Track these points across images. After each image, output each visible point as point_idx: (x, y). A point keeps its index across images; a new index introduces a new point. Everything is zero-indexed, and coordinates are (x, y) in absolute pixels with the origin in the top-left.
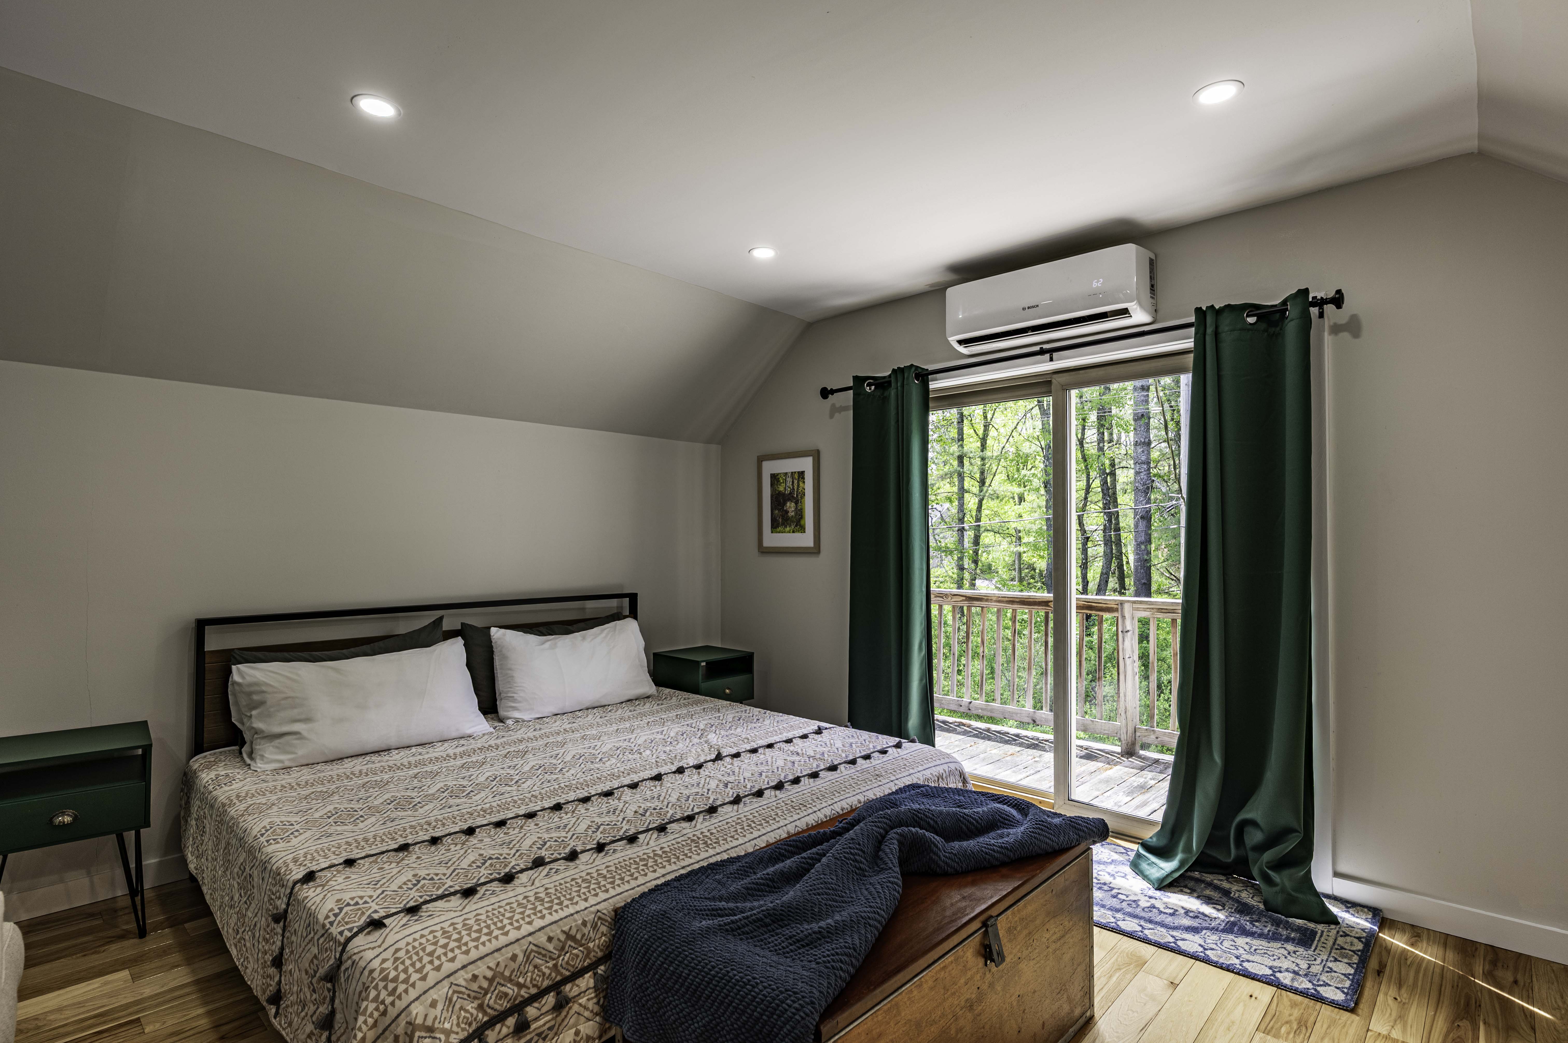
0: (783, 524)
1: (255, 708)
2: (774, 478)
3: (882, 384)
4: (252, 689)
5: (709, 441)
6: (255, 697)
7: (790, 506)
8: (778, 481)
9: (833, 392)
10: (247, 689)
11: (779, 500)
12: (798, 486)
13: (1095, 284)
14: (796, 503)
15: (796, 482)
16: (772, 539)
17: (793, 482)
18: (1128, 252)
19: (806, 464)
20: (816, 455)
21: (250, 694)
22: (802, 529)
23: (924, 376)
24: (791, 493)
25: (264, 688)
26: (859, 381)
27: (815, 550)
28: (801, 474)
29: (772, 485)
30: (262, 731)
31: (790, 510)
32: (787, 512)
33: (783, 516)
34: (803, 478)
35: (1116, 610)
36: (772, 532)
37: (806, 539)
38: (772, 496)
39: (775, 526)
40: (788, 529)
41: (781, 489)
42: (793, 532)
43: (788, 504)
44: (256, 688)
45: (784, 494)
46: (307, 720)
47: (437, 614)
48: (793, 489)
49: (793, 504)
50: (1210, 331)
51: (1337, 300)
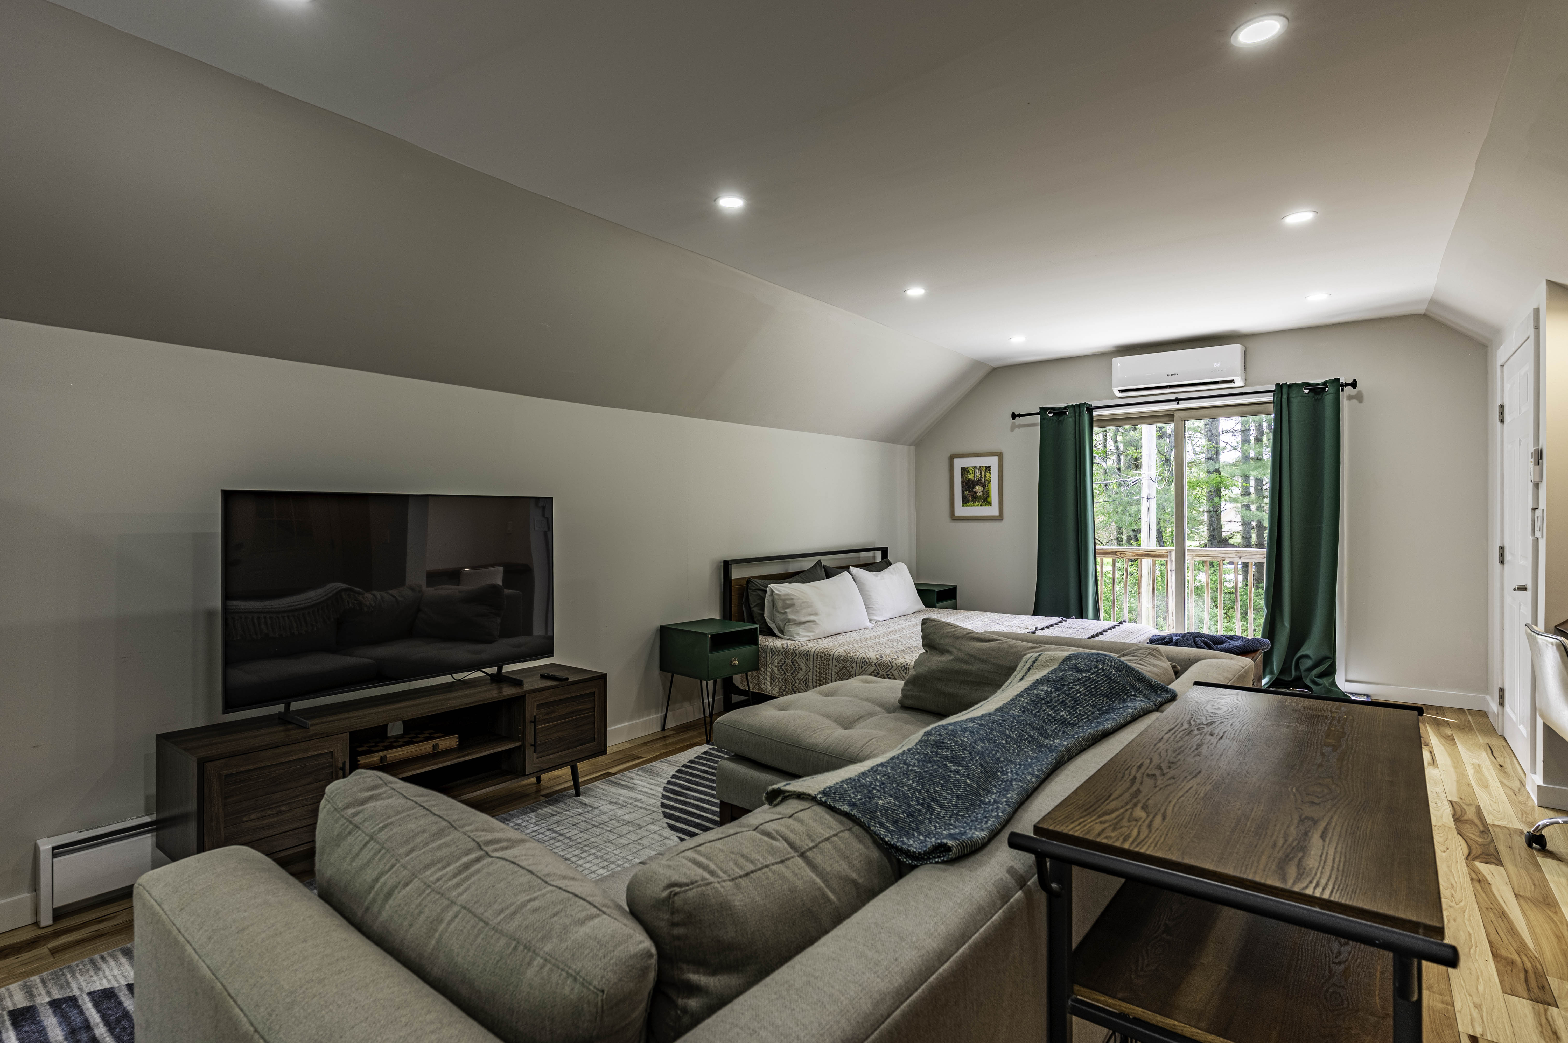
0: (972, 501)
1: (788, 608)
2: (965, 470)
3: (1059, 413)
4: (786, 597)
5: (910, 445)
6: (788, 602)
7: (979, 490)
8: (968, 472)
9: (1019, 416)
10: (783, 598)
11: (968, 485)
12: (985, 475)
13: (1215, 365)
14: (984, 486)
15: (983, 473)
16: (961, 510)
17: (981, 473)
18: (1236, 349)
19: (993, 462)
20: (1000, 455)
21: (784, 600)
22: (989, 504)
23: (1090, 409)
24: (979, 480)
25: (792, 597)
26: (1043, 410)
27: (1000, 518)
28: (988, 468)
29: (962, 475)
30: (795, 620)
31: (979, 491)
32: (976, 493)
33: (972, 496)
34: (990, 470)
35: (1167, 556)
36: (963, 506)
37: (992, 510)
38: (963, 482)
39: (965, 501)
40: (977, 503)
41: (971, 477)
42: (981, 506)
43: (977, 487)
44: (788, 597)
45: (973, 481)
46: (816, 614)
47: (817, 558)
48: (981, 477)
49: (981, 488)
50: (1285, 396)
51: (1354, 384)
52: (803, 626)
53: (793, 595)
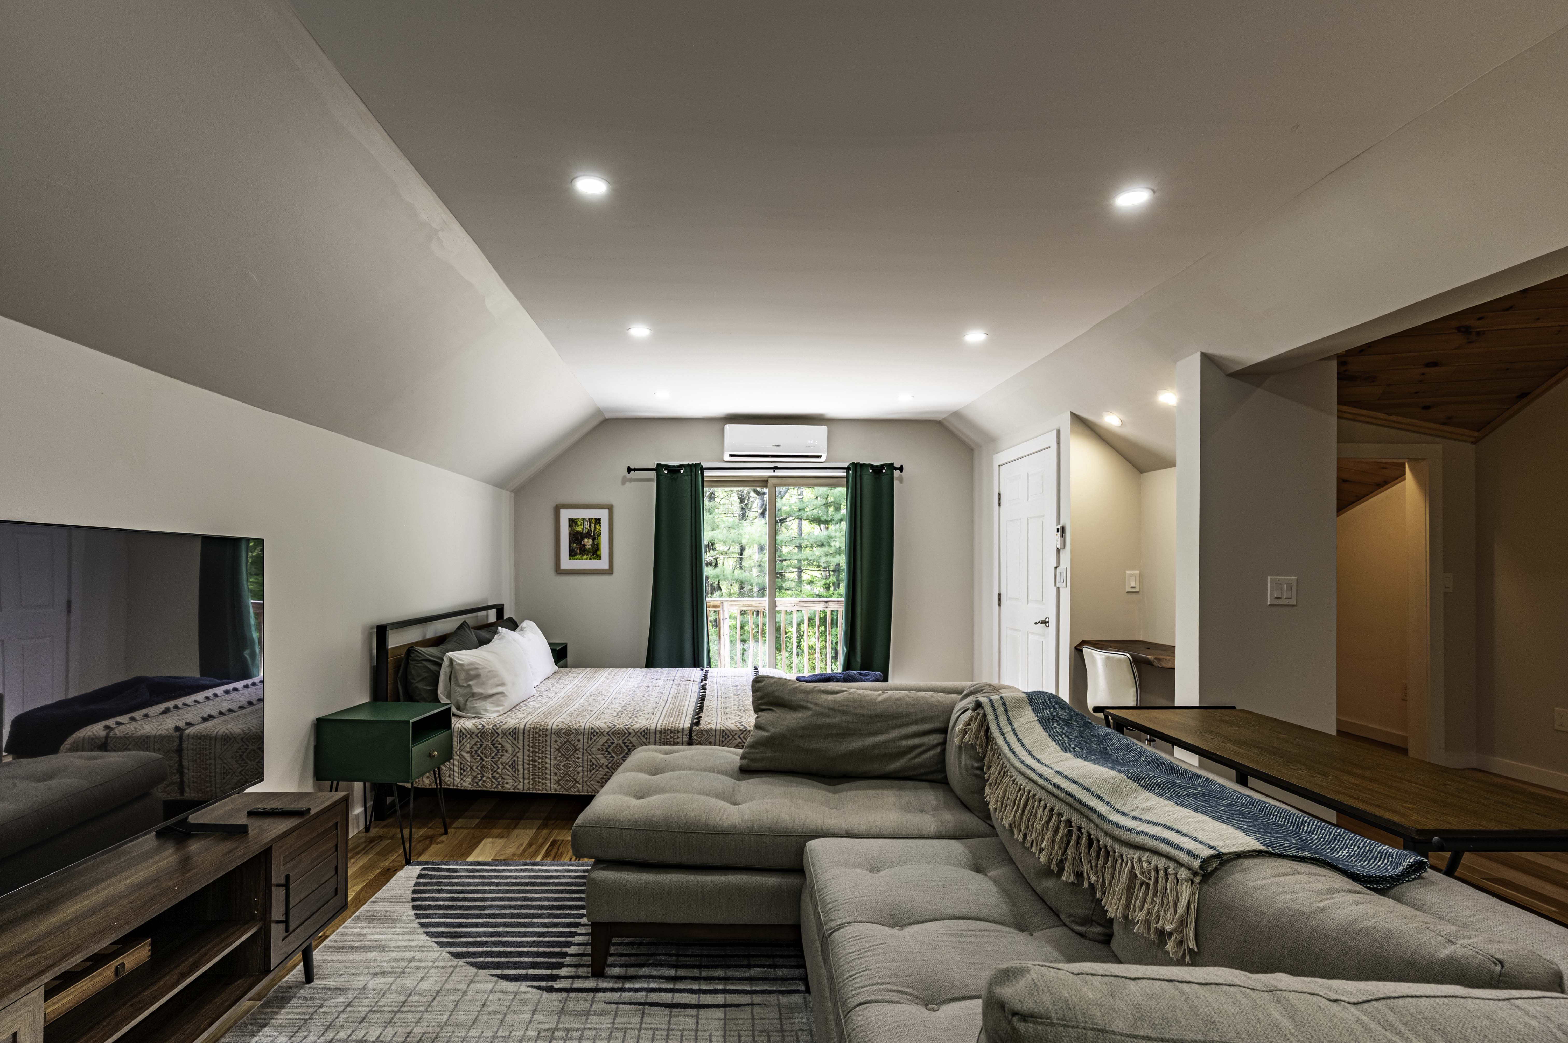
0: (580, 554)
2: (572, 522)
3: (674, 470)
4: (470, 667)
5: (511, 492)
6: (472, 673)
7: (588, 542)
8: (576, 523)
9: (635, 470)
10: (467, 668)
11: (576, 538)
12: (595, 528)
13: (809, 442)
14: (593, 539)
15: (593, 525)
16: (567, 563)
17: (590, 525)
18: (822, 430)
19: (603, 514)
20: (610, 508)
21: (467, 671)
22: (599, 557)
23: (703, 469)
24: (588, 533)
25: (477, 666)
26: (660, 467)
27: (610, 572)
28: (598, 521)
29: (570, 526)
30: (482, 694)
31: (587, 544)
32: (584, 545)
33: (580, 549)
34: (600, 523)
36: (570, 559)
37: (602, 564)
38: (570, 534)
39: (572, 554)
40: (585, 557)
41: (579, 529)
42: (590, 559)
43: (586, 540)
44: (473, 667)
45: (581, 533)
46: (503, 684)
48: (591, 530)
49: (590, 541)
50: (858, 474)
51: (901, 469)
52: (490, 700)
53: (478, 664)
